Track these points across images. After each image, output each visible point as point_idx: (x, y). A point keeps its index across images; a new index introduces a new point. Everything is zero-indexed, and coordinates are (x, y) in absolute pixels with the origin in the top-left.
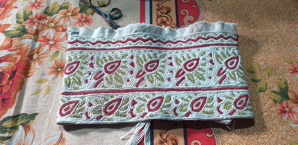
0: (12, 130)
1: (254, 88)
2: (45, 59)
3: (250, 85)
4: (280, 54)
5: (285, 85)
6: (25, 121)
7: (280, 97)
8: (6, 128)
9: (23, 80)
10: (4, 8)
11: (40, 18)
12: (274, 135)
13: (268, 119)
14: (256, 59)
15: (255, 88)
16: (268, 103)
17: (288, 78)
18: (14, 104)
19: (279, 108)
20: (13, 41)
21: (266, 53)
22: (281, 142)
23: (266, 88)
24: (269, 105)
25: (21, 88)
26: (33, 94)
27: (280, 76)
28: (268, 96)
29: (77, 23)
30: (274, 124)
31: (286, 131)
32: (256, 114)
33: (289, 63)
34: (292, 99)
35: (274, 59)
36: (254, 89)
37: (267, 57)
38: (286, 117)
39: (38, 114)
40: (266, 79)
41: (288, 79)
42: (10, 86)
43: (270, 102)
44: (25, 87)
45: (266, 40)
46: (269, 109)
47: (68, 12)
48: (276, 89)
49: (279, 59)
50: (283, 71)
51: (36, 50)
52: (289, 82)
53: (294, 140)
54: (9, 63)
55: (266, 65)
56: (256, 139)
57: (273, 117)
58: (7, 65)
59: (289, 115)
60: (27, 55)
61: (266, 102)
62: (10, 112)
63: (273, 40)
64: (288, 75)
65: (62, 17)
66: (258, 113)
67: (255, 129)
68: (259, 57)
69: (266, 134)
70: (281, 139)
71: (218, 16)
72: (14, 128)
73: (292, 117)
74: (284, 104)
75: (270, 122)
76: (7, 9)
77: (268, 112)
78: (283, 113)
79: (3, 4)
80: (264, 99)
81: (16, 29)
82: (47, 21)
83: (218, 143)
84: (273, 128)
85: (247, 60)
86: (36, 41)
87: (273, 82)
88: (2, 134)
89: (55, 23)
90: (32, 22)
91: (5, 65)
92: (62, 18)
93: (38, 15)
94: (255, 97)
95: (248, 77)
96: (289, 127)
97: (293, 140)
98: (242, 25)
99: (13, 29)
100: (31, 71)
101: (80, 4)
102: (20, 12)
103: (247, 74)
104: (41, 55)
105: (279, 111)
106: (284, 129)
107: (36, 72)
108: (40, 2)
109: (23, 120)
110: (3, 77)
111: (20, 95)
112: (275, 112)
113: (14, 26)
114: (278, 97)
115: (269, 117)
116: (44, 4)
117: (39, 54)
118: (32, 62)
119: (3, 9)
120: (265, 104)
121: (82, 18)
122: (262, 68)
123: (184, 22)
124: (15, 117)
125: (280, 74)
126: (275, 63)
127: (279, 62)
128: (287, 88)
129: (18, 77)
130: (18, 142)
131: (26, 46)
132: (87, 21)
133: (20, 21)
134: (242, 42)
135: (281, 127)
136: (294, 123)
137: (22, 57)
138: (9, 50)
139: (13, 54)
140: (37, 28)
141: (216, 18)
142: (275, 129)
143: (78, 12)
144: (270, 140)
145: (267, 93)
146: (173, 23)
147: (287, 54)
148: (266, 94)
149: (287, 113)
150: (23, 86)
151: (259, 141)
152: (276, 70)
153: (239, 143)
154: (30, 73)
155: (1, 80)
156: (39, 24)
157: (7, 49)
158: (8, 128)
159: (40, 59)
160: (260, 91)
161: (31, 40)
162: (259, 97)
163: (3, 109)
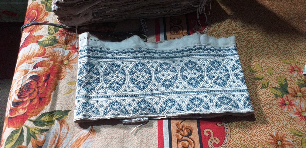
0: (49, 124)
1: (257, 85)
2: (74, 65)
3: (254, 83)
4: (279, 57)
5: (285, 82)
7: (281, 92)
8: (44, 122)
9: (56, 82)
12: (276, 124)
13: (270, 111)
14: (258, 61)
16: (270, 97)
17: (287, 76)
18: (49, 102)
19: (280, 101)
20: (46, 50)
21: (267, 56)
23: (268, 85)
24: (271, 99)
25: (55, 89)
26: (65, 94)
27: (280, 74)
28: (269, 91)
30: (276, 115)
31: (286, 121)
33: (288, 63)
34: (291, 93)
37: (268, 60)
38: (286, 109)
39: (70, 111)
40: (268, 77)
42: (45, 88)
43: (272, 96)
44: (58, 88)
45: (267, 45)
46: (271, 102)
48: (277, 85)
49: (279, 60)
50: (282, 71)
51: (66, 57)
52: (288, 79)
53: (294, 128)
54: (44, 68)
55: (267, 66)
57: (274, 109)
58: (42, 69)
59: (289, 107)
60: (59, 61)
61: (269, 96)
62: (47, 109)
64: (287, 73)
67: (259, 119)
68: (261, 59)
69: (268, 123)
71: (224, 25)
72: (51, 122)
73: (291, 109)
74: (285, 97)
75: (272, 113)
77: (270, 105)
78: (283, 105)
79: (35, 18)
80: (266, 94)
81: (48, 39)
83: (227, 131)
84: (275, 118)
86: (66, 49)
87: (274, 80)
88: (41, 127)
90: (62, 33)
91: (40, 70)
94: (258, 93)
95: (251, 76)
96: (290, 117)
97: (292, 128)
98: (245, 32)
99: (46, 39)
103: (250, 74)
104: (71, 61)
105: (280, 104)
106: (285, 118)
107: (67, 76)
109: (58, 116)
110: (39, 80)
111: (54, 94)
113: (47, 37)
114: (279, 92)
115: (271, 109)
117: (70, 60)
118: (63, 67)
120: (268, 98)
122: (263, 68)
123: (194, 30)
124: (51, 113)
126: (275, 64)
127: (279, 63)
128: (286, 85)
129: (52, 79)
130: (54, 134)
131: (57, 53)
133: (52, 32)
135: (282, 117)
136: (294, 114)
137: (55, 62)
138: (43, 57)
139: (46, 60)
140: (66, 39)
141: (222, 27)
142: (277, 118)
144: (273, 128)
145: (269, 89)
146: (184, 32)
148: (267, 90)
149: (287, 105)
150: (56, 87)
151: (263, 130)
152: (277, 69)
153: (245, 132)
154: (62, 76)
155: (37, 82)
156: (68, 35)
157: (41, 56)
158: (46, 122)
159: (70, 65)
160: (263, 87)
161: (62, 49)
162: (262, 93)
163: (40, 106)
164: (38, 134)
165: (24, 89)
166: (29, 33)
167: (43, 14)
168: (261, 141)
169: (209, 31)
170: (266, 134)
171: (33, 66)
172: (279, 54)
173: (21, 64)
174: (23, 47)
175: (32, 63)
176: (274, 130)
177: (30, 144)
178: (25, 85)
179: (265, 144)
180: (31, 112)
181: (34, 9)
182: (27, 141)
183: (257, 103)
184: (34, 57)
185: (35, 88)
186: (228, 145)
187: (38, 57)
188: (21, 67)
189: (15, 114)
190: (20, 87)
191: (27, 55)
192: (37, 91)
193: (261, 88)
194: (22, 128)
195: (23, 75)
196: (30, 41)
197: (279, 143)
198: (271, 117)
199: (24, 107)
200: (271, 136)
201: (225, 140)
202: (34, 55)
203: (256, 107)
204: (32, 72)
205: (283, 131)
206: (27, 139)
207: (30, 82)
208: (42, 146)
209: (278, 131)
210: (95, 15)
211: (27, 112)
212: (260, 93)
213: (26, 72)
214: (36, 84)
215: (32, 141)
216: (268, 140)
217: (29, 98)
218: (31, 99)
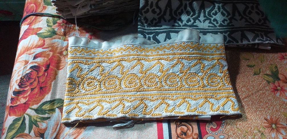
0: (50, 112)
3: (246, 70)
5: (276, 69)
6: (60, 105)
8: (45, 110)
9: (56, 72)
11: (67, 23)
12: (270, 108)
13: (264, 96)
16: (262, 83)
18: (50, 91)
19: (272, 87)
20: (46, 41)
22: (276, 113)
23: (260, 72)
24: (264, 85)
25: (55, 79)
27: (271, 62)
28: (262, 78)
30: (269, 100)
31: (279, 105)
32: (253, 92)
34: (282, 80)
36: (250, 73)
38: (278, 94)
40: (259, 64)
41: (278, 64)
42: (45, 77)
43: (264, 83)
46: (264, 88)
48: (268, 72)
50: (273, 58)
51: (65, 48)
52: (278, 66)
54: (44, 58)
55: (258, 54)
56: (255, 112)
57: (267, 94)
58: (42, 60)
59: (281, 93)
60: (58, 52)
62: (48, 97)
64: (278, 61)
66: (255, 91)
67: (254, 104)
69: (263, 108)
70: (275, 112)
72: (52, 110)
73: (283, 94)
74: (276, 84)
75: (265, 98)
77: (263, 91)
78: (275, 91)
79: (34, 12)
80: (259, 80)
81: (47, 31)
82: (72, 25)
86: (65, 40)
87: (265, 67)
88: (43, 115)
89: (79, 26)
90: (60, 26)
91: (40, 60)
96: (282, 102)
97: (286, 112)
99: (45, 31)
103: (243, 61)
105: (272, 90)
106: (278, 103)
109: (58, 104)
110: (39, 70)
111: (54, 84)
112: (269, 90)
113: (46, 29)
114: (271, 79)
118: (63, 57)
120: (260, 84)
122: (255, 56)
124: (52, 102)
128: (277, 71)
129: (52, 69)
130: (56, 121)
131: (56, 44)
133: (50, 25)
136: (285, 99)
137: (54, 53)
138: (42, 48)
139: (46, 51)
140: (65, 31)
142: (270, 103)
144: (267, 112)
145: (261, 76)
149: (279, 91)
150: (57, 76)
151: (258, 114)
152: (267, 57)
154: (62, 66)
155: (37, 72)
156: (66, 27)
157: (41, 47)
158: (47, 110)
160: (255, 74)
161: (61, 40)
163: (41, 95)
164: (40, 122)
165: (25, 79)
166: (29, 25)
167: (41, 7)
168: (257, 124)
170: (261, 118)
171: (33, 57)
173: (21, 55)
174: (22, 39)
175: (31, 54)
176: (268, 114)
177: (32, 132)
178: (25, 75)
179: (260, 128)
180: (32, 101)
181: (32, 3)
182: (29, 129)
183: (251, 89)
184: (34, 48)
185: (35, 78)
186: (225, 129)
187: (38, 48)
188: (22, 58)
189: (17, 103)
190: (20, 77)
191: (27, 46)
192: (37, 80)
193: (254, 75)
194: (24, 116)
195: (24, 65)
196: (29, 33)
197: (273, 127)
198: (264, 102)
199: (25, 96)
200: (266, 120)
202: (34, 47)
203: (250, 93)
204: (32, 63)
205: (277, 115)
206: (29, 127)
207: (31, 72)
208: (44, 133)
209: (272, 115)
210: (93, 7)
211: (28, 101)
212: (253, 79)
213: (26, 62)
214: (36, 74)
215: (34, 129)
216: (263, 124)
217: (30, 87)
218: (32, 89)
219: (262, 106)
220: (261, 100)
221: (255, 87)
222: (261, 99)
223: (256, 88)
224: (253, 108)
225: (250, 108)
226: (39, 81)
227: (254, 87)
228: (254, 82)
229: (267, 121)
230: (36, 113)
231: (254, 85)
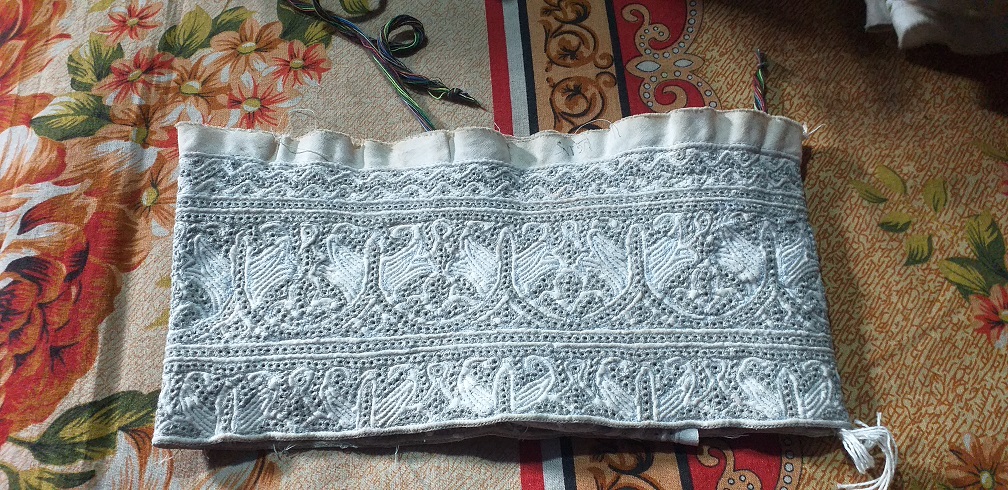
0: (93, 451)
1: (891, 250)
3: (877, 245)
4: (966, 131)
5: (992, 234)
6: (134, 418)
7: (981, 277)
8: (75, 444)
9: (113, 278)
10: (24, 42)
11: (151, 68)
12: (971, 402)
13: (947, 349)
14: (888, 156)
15: (895, 251)
16: (941, 299)
17: (1000, 210)
18: (91, 364)
19: (978, 312)
20: (68, 152)
21: (921, 133)
22: (996, 421)
23: (931, 249)
24: (946, 304)
25: (110, 308)
26: (152, 325)
27: (972, 206)
28: (938, 275)
29: (277, 74)
30: (967, 367)
32: (905, 338)
33: (999, 159)
35: (947, 152)
36: (892, 255)
37: (924, 147)
38: (1002, 341)
40: (927, 219)
41: (999, 214)
42: (69, 306)
43: (949, 295)
44: (123, 303)
45: (915, 91)
46: (945, 319)
47: (244, 39)
48: (963, 248)
49: (965, 147)
50: (980, 190)
51: (147, 176)
52: (1003, 223)
54: (60, 225)
55: (923, 173)
56: (913, 422)
57: (960, 344)
58: (56, 232)
60: (117, 193)
61: (935, 296)
62: (83, 391)
63: (939, 88)
64: (998, 200)
65: (223, 58)
66: (911, 335)
67: (907, 389)
68: (898, 147)
69: (943, 403)
71: (750, 18)
72: (101, 444)
74: (996, 296)
75: (952, 361)
76: (33, 44)
77: (945, 329)
78: (992, 328)
79: (17, 27)
80: (926, 287)
81: (74, 109)
82: (175, 75)
84: (966, 378)
85: (859, 160)
86: (145, 144)
87: (951, 228)
88: (62, 467)
89: (202, 80)
90: (125, 82)
91: (48, 234)
92: (224, 60)
93: (141, 57)
94: (898, 283)
95: (868, 218)
98: (833, 44)
99: (65, 110)
100: (137, 249)
101: (280, 11)
102: (81, 50)
103: (864, 208)
104: (166, 190)
105: (982, 324)
106: (1002, 380)
107: (156, 251)
108: (144, 13)
109: (127, 415)
110: (46, 275)
111: (108, 330)
113: (66, 99)
114: (973, 277)
115: (950, 345)
116: (158, 18)
117: (160, 188)
118: (139, 218)
119: (21, 43)
120: (933, 303)
121: (293, 56)
122: (908, 184)
123: (638, 47)
124: (102, 407)
125: (972, 200)
126: (952, 166)
127: (966, 158)
128: (999, 241)
129: (97, 269)
130: (117, 487)
131: (111, 163)
132: (313, 66)
133: (84, 81)
134: (838, 100)
137: (104, 200)
138: (56, 183)
139: (71, 194)
140: (144, 102)
141: (743, 26)
142: (971, 382)
143: (277, 36)
144: (960, 421)
145: (934, 267)
146: (600, 52)
147: (988, 129)
148: (931, 269)
150: (117, 298)
151: (923, 428)
152: (958, 186)
154: (136, 254)
155: (39, 285)
156: (148, 85)
157: (48, 179)
158: (81, 443)
159: (166, 207)
160: (913, 259)
161: (129, 143)
162: (911, 282)
163: (56, 381)
167: (47, 6)
168: (919, 474)
169: (695, 45)
170: (937, 445)
171: (19, 222)
172: (965, 121)
175: (14, 208)
176: (965, 428)
180: (21, 407)
183: (894, 326)
184: (19, 184)
185: (31, 310)
187: (38, 181)
192: (38, 321)
193: (907, 264)
197: (983, 481)
200: (957, 452)
201: (781, 481)
202: (20, 176)
203: (893, 343)
204: (16, 246)
205: (998, 429)
207: (11, 287)
209: (980, 431)
211: (7, 408)
212: (905, 283)
214: (35, 292)
216: (943, 470)
217: (11, 350)
218: (17, 356)
219: (939, 396)
220: (935, 370)
221: (912, 316)
222: (937, 367)
223: (917, 322)
224: (904, 406)
225: (893, 404)
226: (44, 320)
227: (906, 319)
228: (910, 295)
229: (960, 459)
230: (37, 456)
231: (910, 306)
